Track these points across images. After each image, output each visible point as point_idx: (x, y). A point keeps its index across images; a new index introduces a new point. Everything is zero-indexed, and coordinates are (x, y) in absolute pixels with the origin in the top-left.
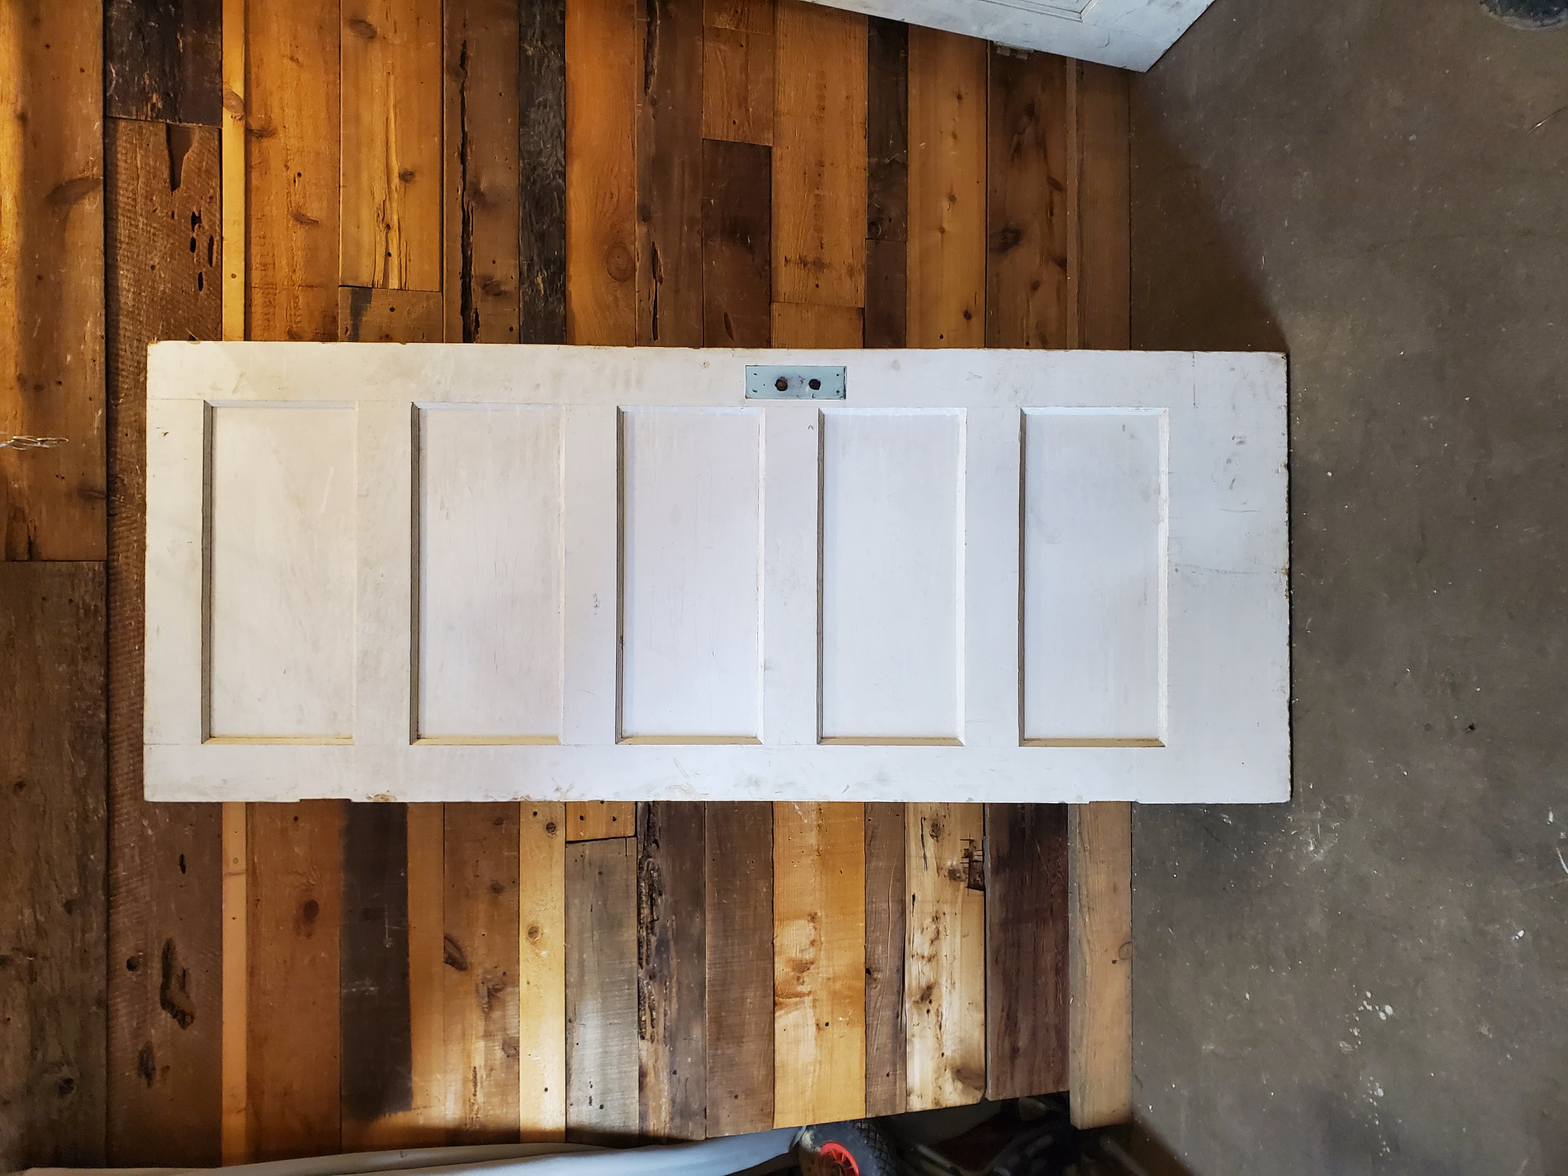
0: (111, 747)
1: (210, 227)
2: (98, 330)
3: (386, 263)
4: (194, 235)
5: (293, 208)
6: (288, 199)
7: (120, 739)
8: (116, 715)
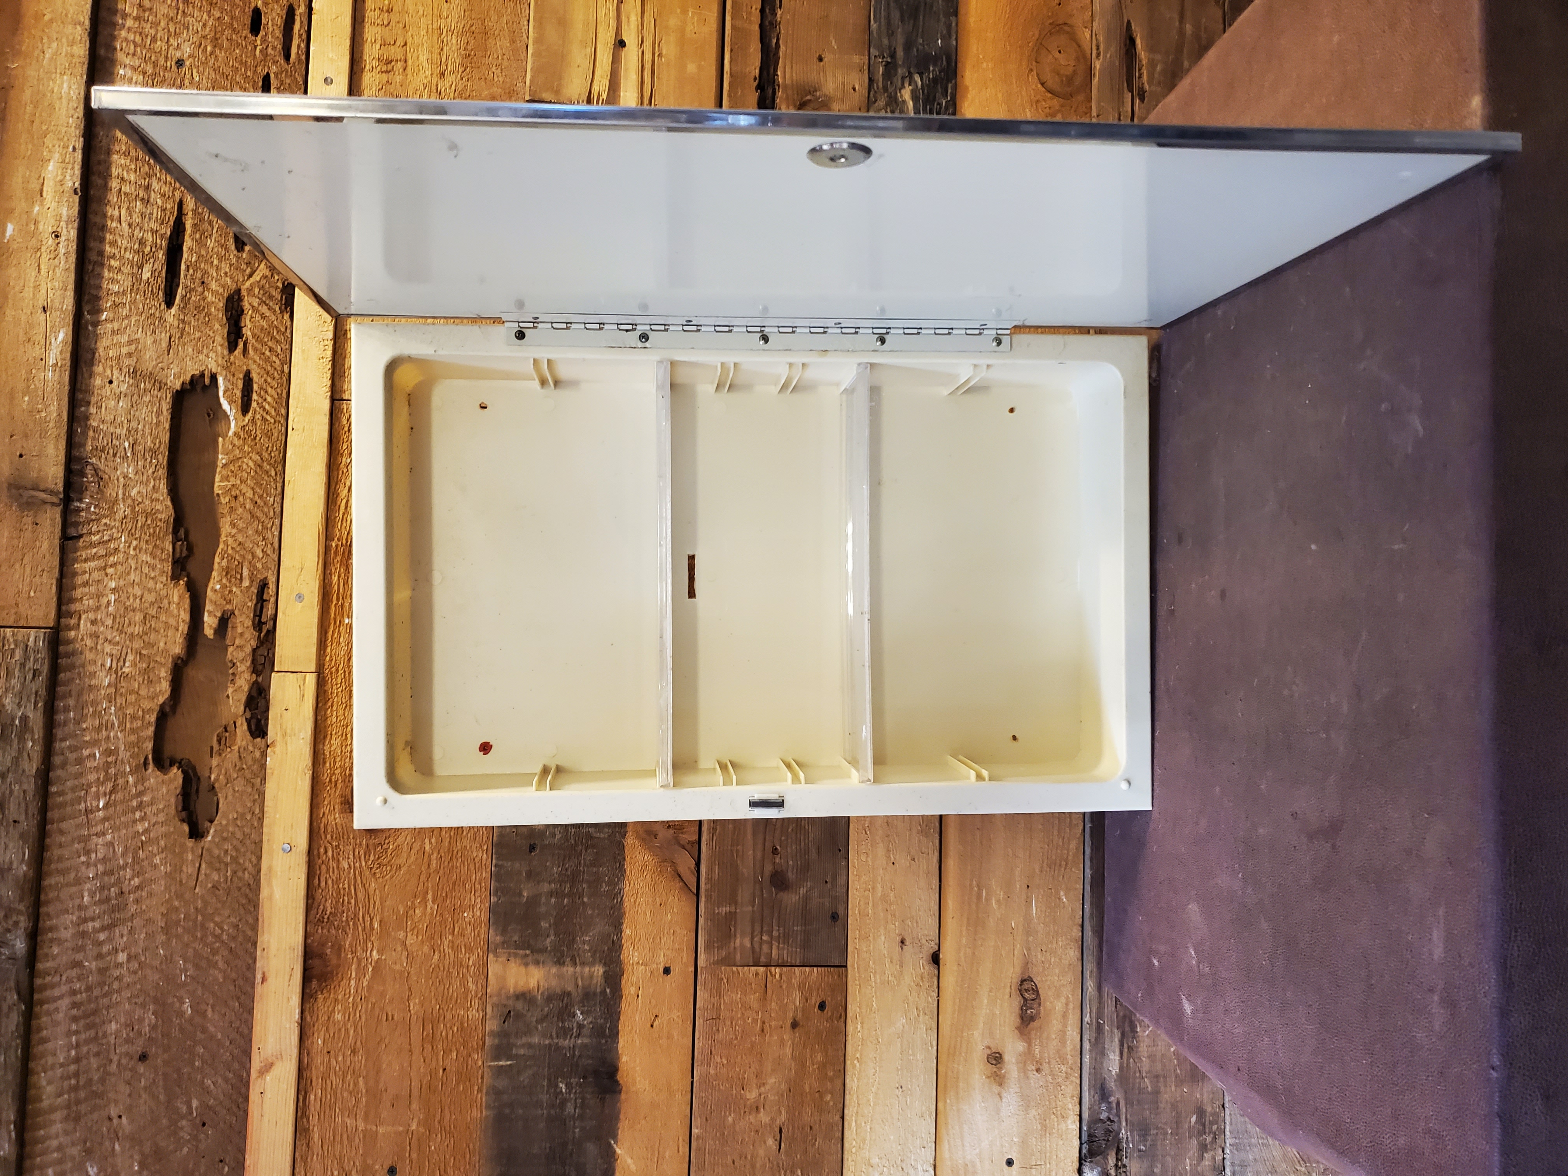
0: (37, 1009)
2: (68, 177)
3: (616, 61)
4: (260, 4)
7: (56, 992)
8: (52, 940)
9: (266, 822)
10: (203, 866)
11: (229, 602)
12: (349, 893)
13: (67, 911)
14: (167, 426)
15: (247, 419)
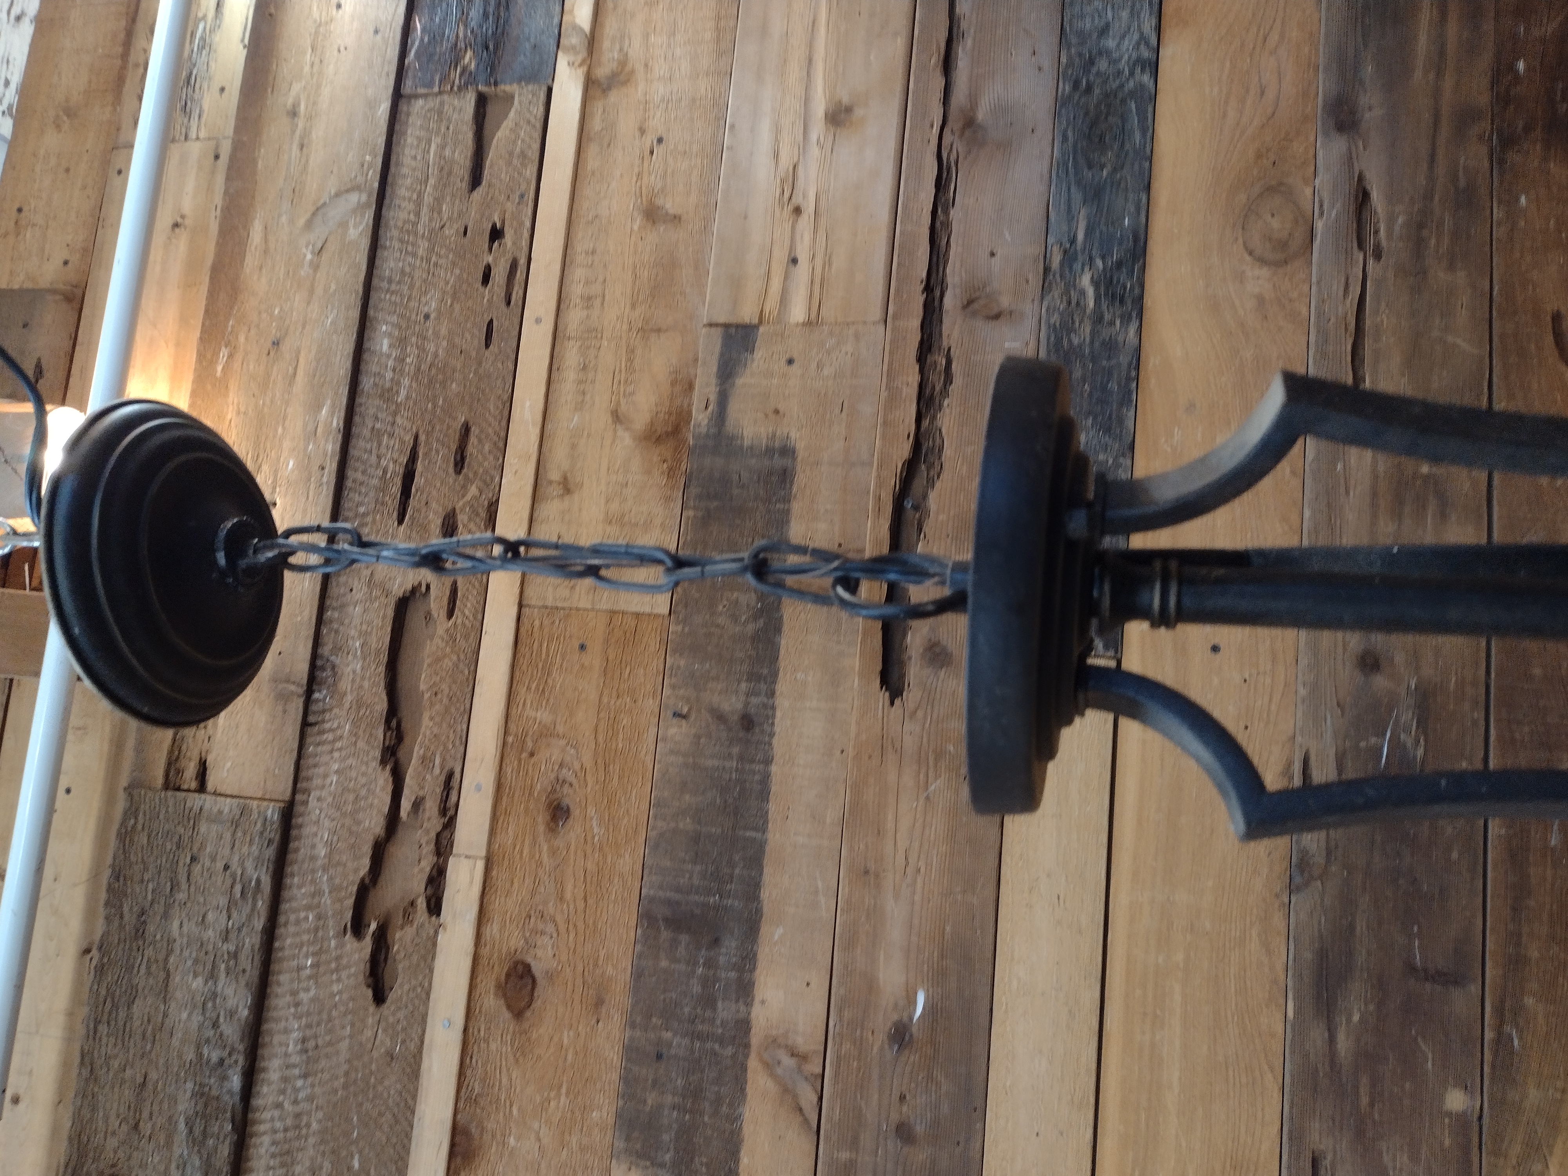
0: (247, 1141)
1: (514, 243)
3: (786, 277)
4: (490, 259)
5: (644, 199)
6: (639, 184)
7: (263, 1128)
8: (263, 1080)
9: (432, 996)
10: (380, 1031)
11: (422, 788)
12: (495, 1076)
13: (276, 1056)
14: (389, 629)
15: (451, 622)
